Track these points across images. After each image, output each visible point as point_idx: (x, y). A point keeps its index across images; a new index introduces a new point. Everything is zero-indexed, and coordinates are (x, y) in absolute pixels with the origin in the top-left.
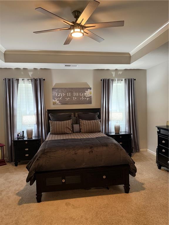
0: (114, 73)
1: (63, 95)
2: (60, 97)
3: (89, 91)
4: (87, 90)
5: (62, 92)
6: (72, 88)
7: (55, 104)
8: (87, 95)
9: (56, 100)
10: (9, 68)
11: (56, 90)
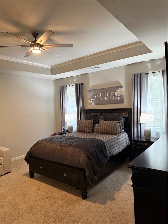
0: (149, 66)
1: (96, 96)
2: (94, 98)
3: (120, 89)
4: (118, 89)
5: (96, 93)
6: (104, 89)
7: (91, 105)
8: (117, 94)
9: (92, 101)
10: (61, 79)
11: (91, 92)
